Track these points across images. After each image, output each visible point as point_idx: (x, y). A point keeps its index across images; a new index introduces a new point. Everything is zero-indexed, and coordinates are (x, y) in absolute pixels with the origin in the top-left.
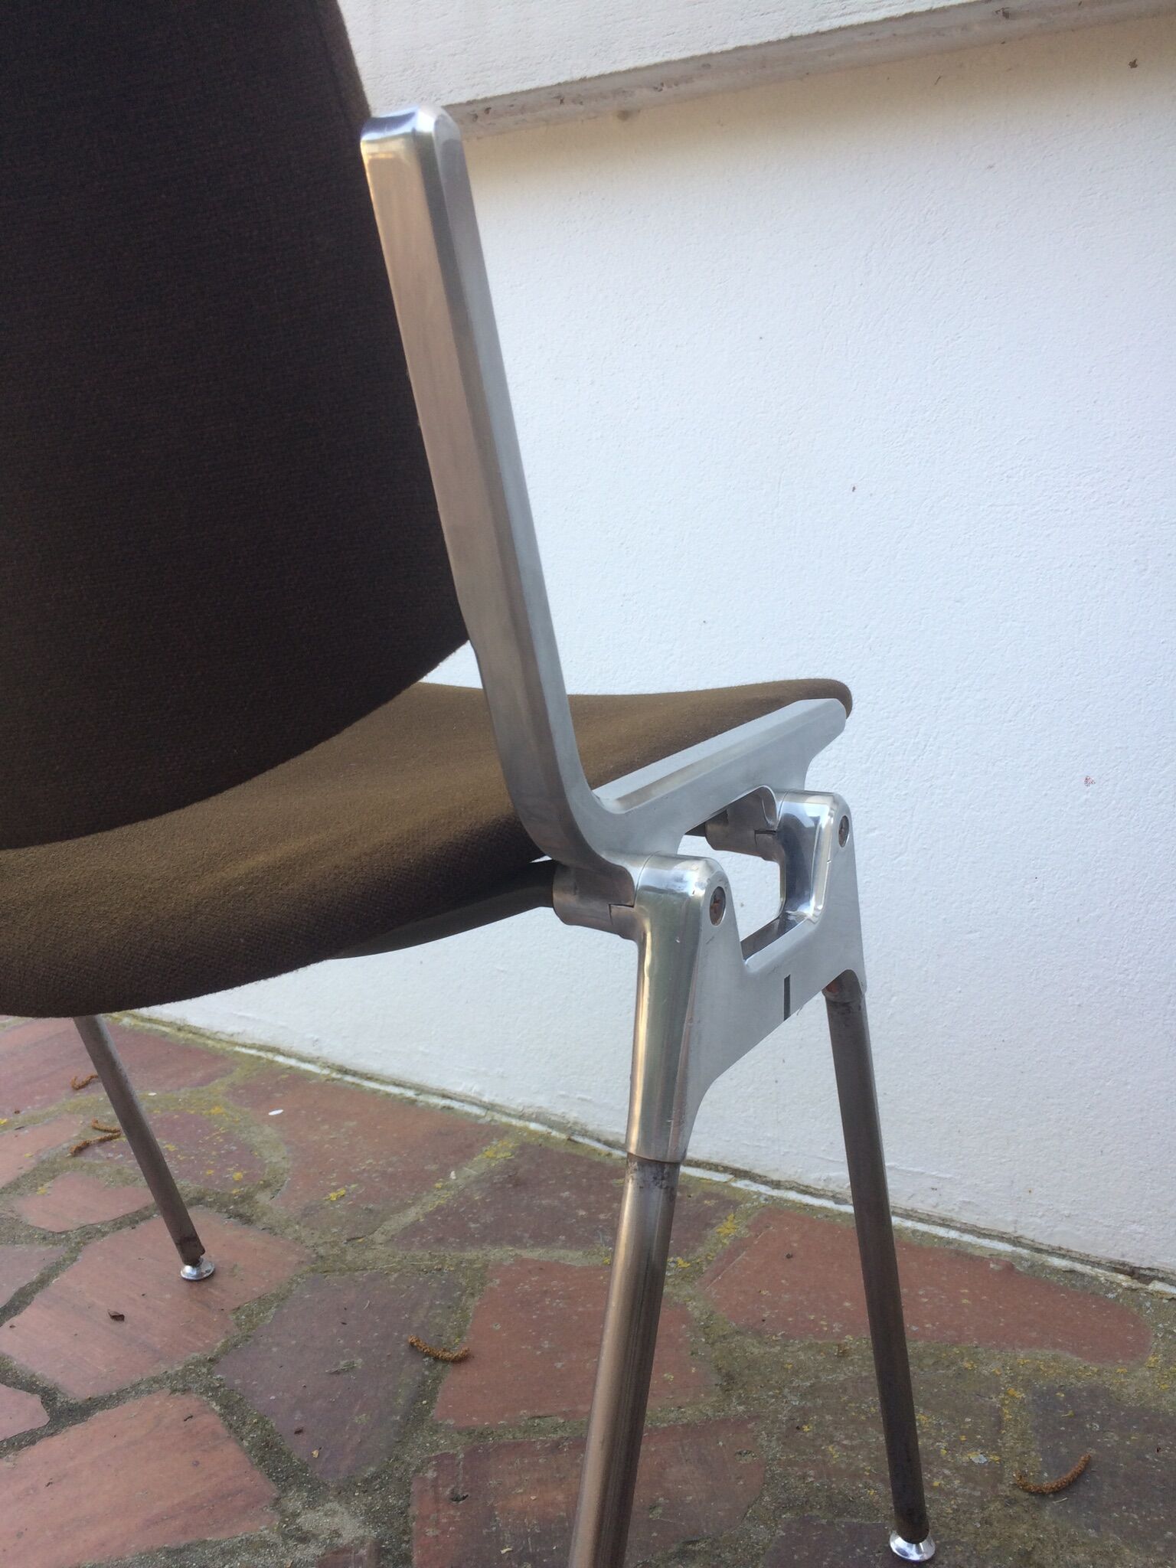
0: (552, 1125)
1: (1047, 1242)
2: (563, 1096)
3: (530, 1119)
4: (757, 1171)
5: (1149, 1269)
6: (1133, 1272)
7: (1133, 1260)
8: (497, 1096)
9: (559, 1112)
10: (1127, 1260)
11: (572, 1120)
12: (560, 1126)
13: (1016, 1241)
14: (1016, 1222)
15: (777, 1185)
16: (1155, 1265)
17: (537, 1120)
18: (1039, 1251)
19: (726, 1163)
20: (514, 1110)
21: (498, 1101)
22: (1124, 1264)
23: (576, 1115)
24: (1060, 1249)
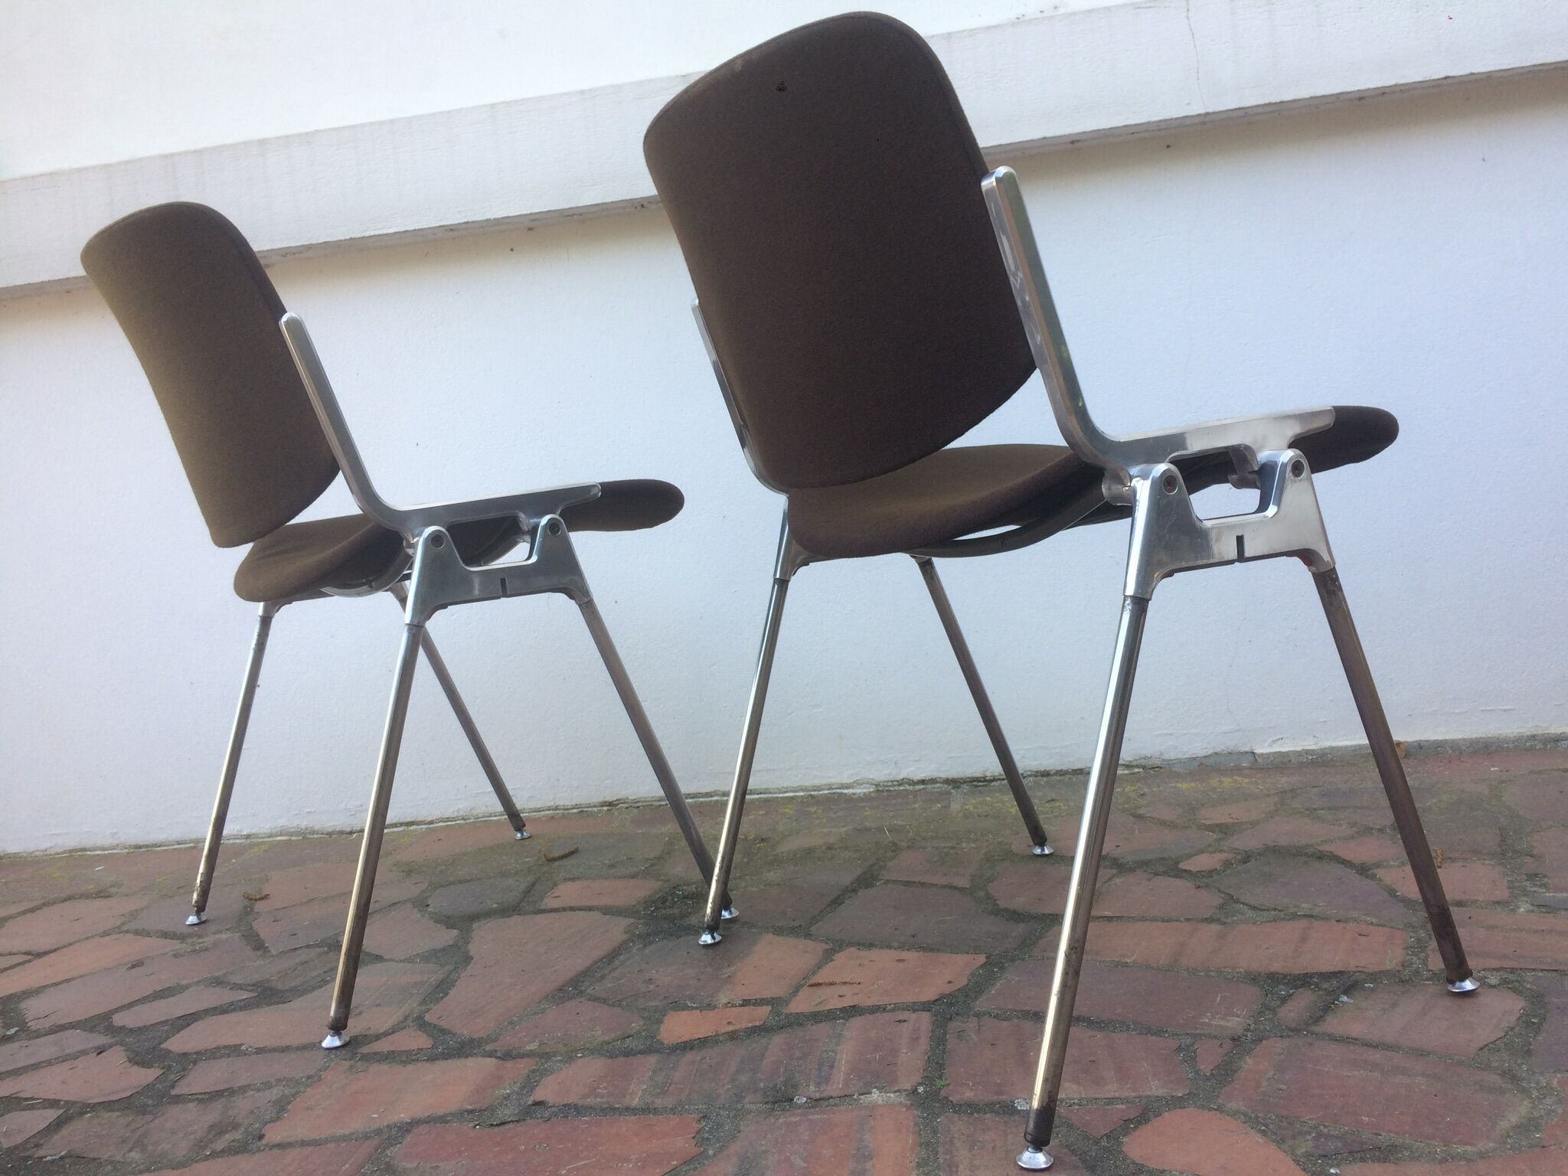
0: (291, 834)
1: (569, 804)
2: (296, 814)
3: (276, 836)
4: (420, 819)
5: (617, 800)
6: (610, 804)
7: (609, 799)
8: (251, 829)
9: (295, 825)
10: (606, 799)
11: (303, 827)
12: (297, 833)
13: (557, 808)
14: (554, 799)
15: (432, 822)
16: (619, 797)
17: (281, 835)
18: (567, 809)
19: (401, 821)
20: (265, 834)
21: (254, 831)
22: (606, 802)
23: (305, 823)
24: (577, 805)
